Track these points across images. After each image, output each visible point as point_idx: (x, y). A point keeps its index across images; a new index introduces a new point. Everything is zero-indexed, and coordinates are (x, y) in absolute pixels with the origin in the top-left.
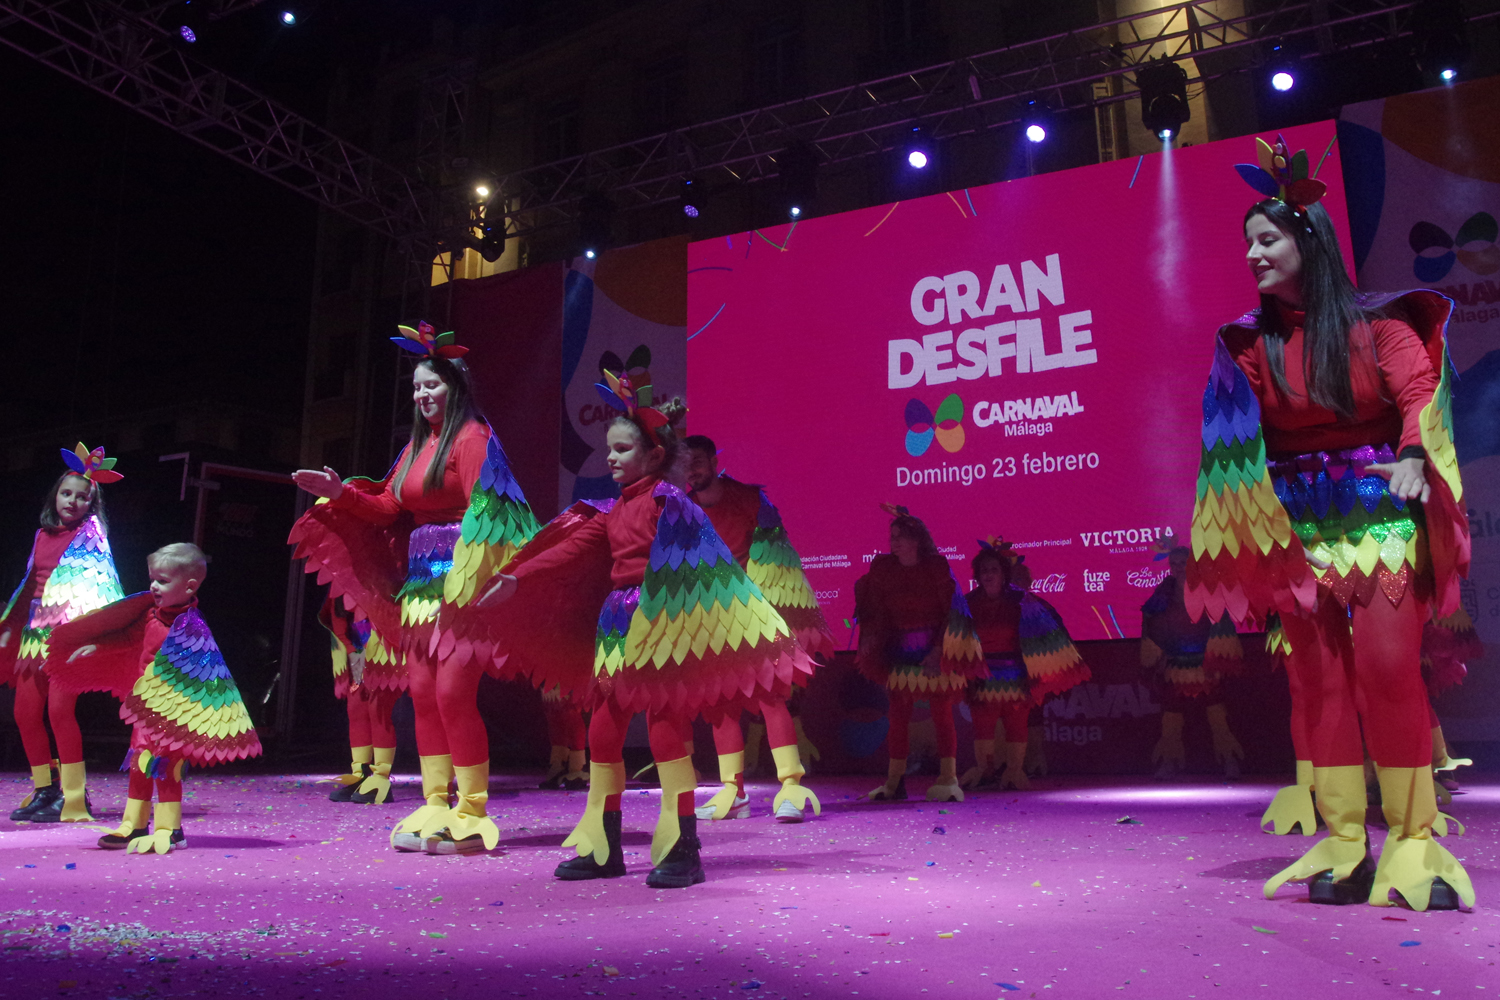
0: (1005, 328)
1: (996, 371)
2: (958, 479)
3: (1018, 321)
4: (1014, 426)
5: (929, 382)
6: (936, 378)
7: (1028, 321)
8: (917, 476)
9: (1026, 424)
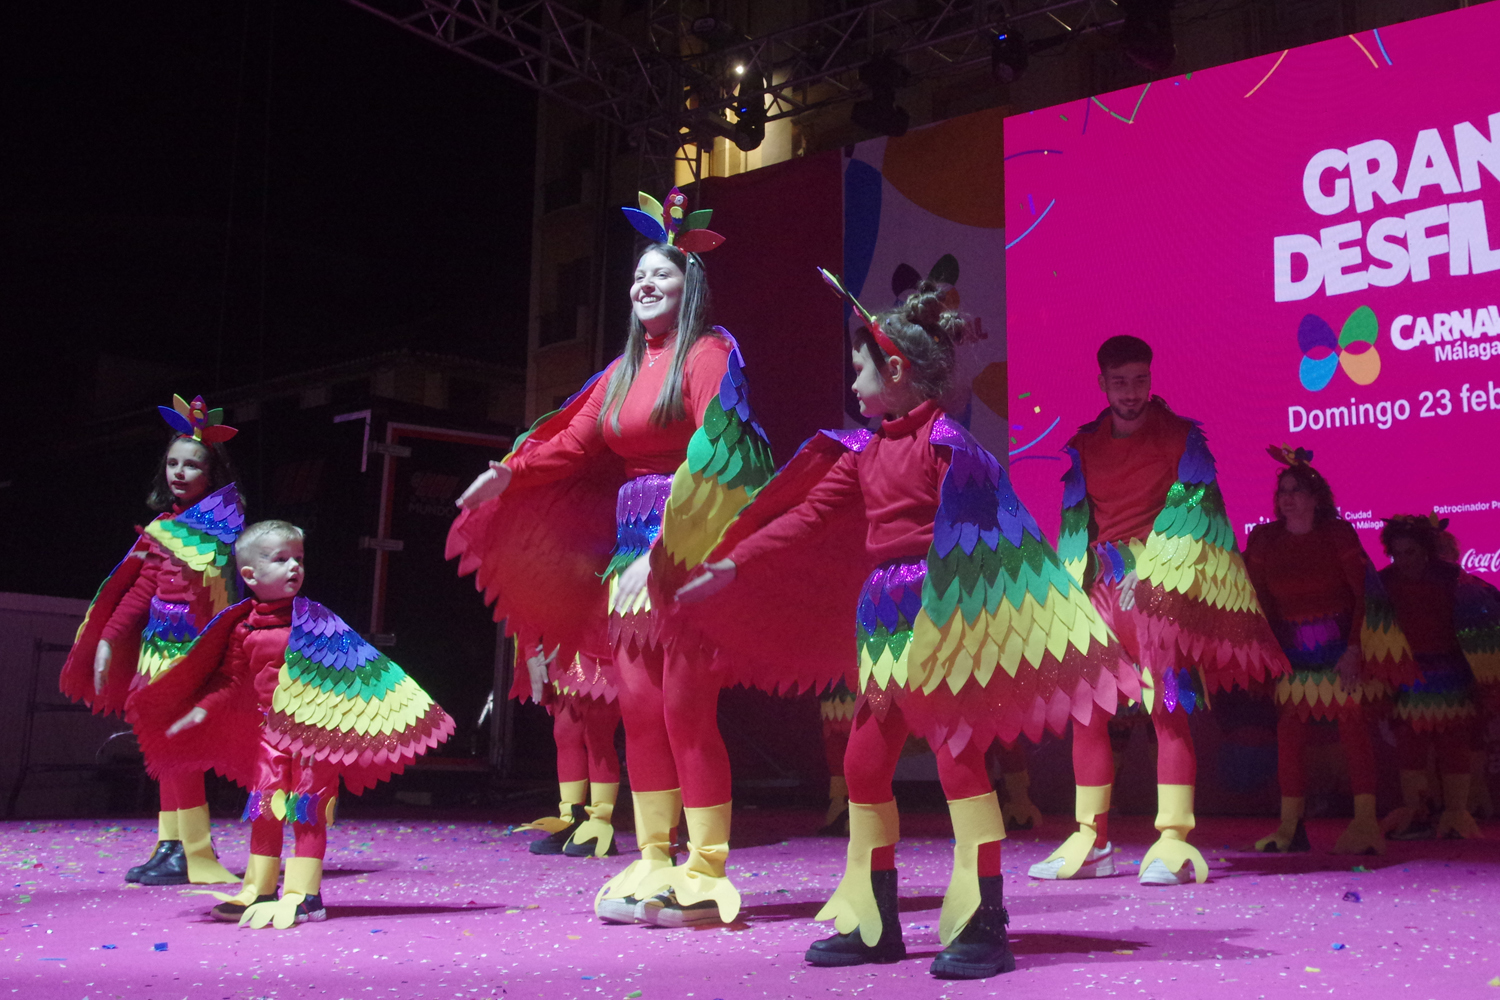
0: (1434, 215)
1: (1422, 274)
3: (1451, 206)
4: (1448, 347)
5: (1330, 292)
6: (1339, 286)
7: (1465, 204)
8: (1316, 419)
9: (1465, 344)
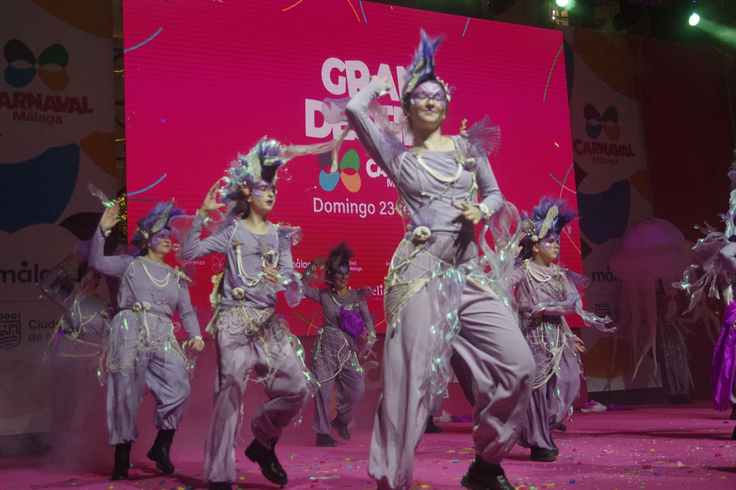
2: (357, 212)
8: (328, 206)
